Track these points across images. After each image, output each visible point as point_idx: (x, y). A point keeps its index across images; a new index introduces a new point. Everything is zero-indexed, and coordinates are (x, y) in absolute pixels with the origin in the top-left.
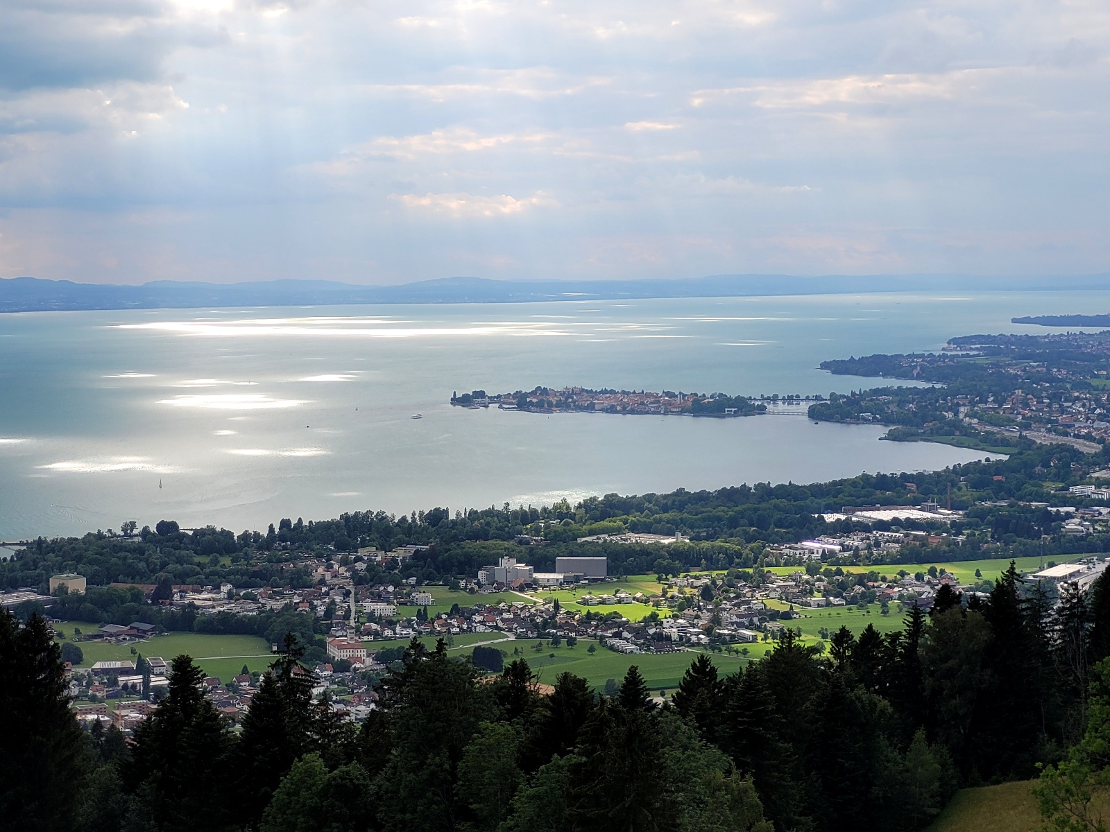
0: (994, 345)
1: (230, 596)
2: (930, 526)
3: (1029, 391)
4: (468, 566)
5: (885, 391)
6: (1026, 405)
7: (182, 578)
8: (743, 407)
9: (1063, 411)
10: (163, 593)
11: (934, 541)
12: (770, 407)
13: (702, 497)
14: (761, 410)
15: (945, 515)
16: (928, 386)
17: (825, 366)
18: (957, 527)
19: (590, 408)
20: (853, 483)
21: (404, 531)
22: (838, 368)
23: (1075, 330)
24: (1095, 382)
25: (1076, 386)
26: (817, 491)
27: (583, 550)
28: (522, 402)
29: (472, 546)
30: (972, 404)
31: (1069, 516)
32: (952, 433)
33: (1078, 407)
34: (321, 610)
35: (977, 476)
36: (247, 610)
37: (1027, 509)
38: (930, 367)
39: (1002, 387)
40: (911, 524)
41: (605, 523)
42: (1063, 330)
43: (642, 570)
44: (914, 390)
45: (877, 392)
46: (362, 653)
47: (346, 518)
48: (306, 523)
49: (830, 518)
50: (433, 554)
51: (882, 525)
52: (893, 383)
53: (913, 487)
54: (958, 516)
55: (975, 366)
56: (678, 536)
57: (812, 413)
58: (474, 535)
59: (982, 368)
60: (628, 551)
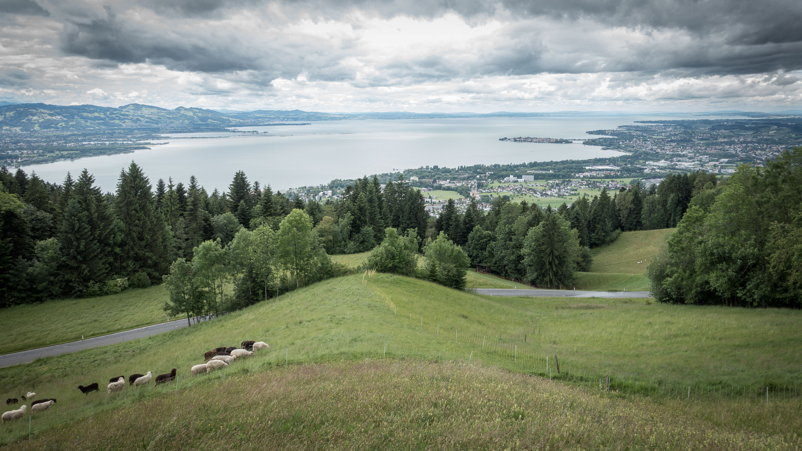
0: (628, 128)
1: (449, 182)
2: (611, 170)
3: (637, 138)
4: (503, 177)
5: (602, 138)
6: (636, 142)
7: (439, 178)
8: (567, 142)
9: (645, 143)
10: (434, 181)
11: (612, 174)
12: (573, 142)
13: (557, 163)
14: (572, 142)
15: (616, 168)
16: (612, 137)
17: (587, 132)
18: (618, 171)
19: (531, 141)
20: (593, 160)
21: (489, 169)
22: (591, 133)
23: (650, 124)
24: (653, 137)
25: (649, 138)
26: (584, 162)
27: (529, 174)
28: (515, 140)
29: (504, 173)
30: (623, 142)
31: (646, 169)
32: (618, 148)
33: (649, 143)
34: (469, 186)
35: (623, 158)
36: (453, 186)
37: (636, 167)
38: (613, 133)
39: (631, 137)
40: (607, 170)
41: (534, 168)
42: (647, 124)
43: (543, 179)
44: (608, 138)
45: (600, 139)
46: (478, 196)
47: (475, 166)
48: (466, 167)
49: (587, 168)
50: (494, 174)
51: (600, 170)
52: (604, 136)
53: (607, 161)
54: (618, 168)
55: (624, 133)
56: (551, 171)
57: (584, 143)
58: (504, 170)
59: (626, 133)
60: (539, 175)
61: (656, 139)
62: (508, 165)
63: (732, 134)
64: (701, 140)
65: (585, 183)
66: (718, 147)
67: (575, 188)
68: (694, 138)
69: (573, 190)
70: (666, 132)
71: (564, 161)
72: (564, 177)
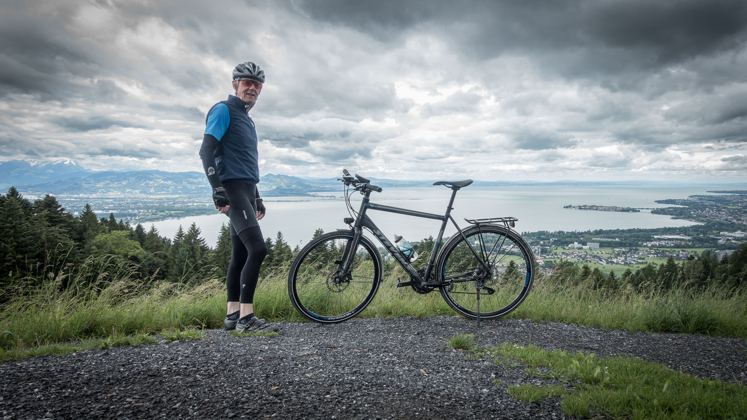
0: (701, 198)
1: (513, 247)
2: (682, 240)
3: (710, 208)
4: (567, 243)
5: (672, 208)
6: (709, 212)
8: (634, 210)
9: (719, 214)
10: (498, 246)
11: (683, 243)
13: (623, 231)
14: (639, 211)
15: (686, 237)
16: (683, 207)
17: (656, 201)
18: (689, 241)
19: (597, 210)
20: (662, 229)
21: (553, 235)
22: (659, 202)
23: (724, 194)
24: (728, 207)
25: (723, 208)
26: (653, 231)
27: (594, 242)
28: (580, 208)
29: (568, 239)
30: (695, 211)
31: (720, 239)
32: (689, 217)
33: (724, 213)
35: (695, 229)
36: (516, 250)
37: (709, 237)
38: (684, 202)
39: (703, 208)
40: (677, 239)
41: (600, 235)
42: (721, 194)
43: (609, 247)
44: (679, 208)
45: (669, 208)
46: (541, 261)
47: (539, 232)
48: (530, 233)
49: (656, 237)
50: (558, 241)
51: (669, 239)
52: (674, 206)
53: (678, 230)
54: (689, 238)
55: (696, 202)
56: (617, 239)
57: (652, 212)
58: (568, 237)
59: (697, 203)
60: (604, 242)
61: (731, 209)
62: (573, 232)
65: (653, 251)
67: (643, 257)
69: (641, 259)
70: (742, 202)
71: (631, 230)
72: (631, 245)
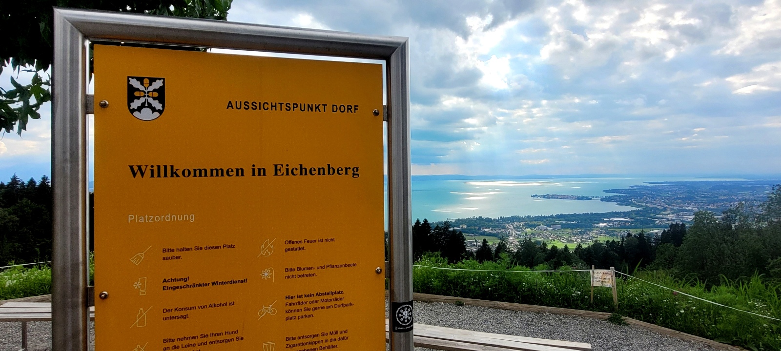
0: (639, 187)
1: (491, 230)
2: (626, 222)
3: (647, 196)
4: (535, 226)
5: (616, 196)
6: (646, 199)
7: (483, 226)
8: (587, 198)
9: (654, 200)
10: (480, 229)
11: (627, 224)
12: (593, 198)
13: (579, 215)
14: (591, 199)
15: (629, 220)
16: (625, 195)
18: (632, 222)
19: (557, 198)
20: (610, 213)
21: (523, 219)
22: (607, 191)
23: (657, 185)
24: (661, 195)
25: (657, 196)
26: (603, 214)
27: (556, 224)
28: (544, 197)
29: (535, 222)
30: (635, 199)
31: (656, 221)
32: (631, 204)
33: (658, 200)
35: (637, 212)
36: (495, 232)
37: (647, 219)
38: (626, 191)
39: (641, 196)
40: (622, 221)
41: (560, 219)
42: (654, 185)
43: (568, 228)
44: (623, 196)
46: (515, 241)
47: (512, 216)
48: (505, 217)
49: (605, 219)
50: (528, 223)
51: (616, 221)
52: (618, 194)
53: (623, 214)
54: (632, 220)
55: (635, 191)
56: (575, 222)
57: (601, 200)
58: (536, 220)
59: (637, 192)
60: (565, 224)
61: (663, 196)
62: (539, 216)
63: (730, 193)
64: (703, 197)
65: (604, 231)
66: (719, 204)
68: (697, 196)
69: (594, 238)
70: (672, 191)
71: (585, 214)
72: (586, 226)
